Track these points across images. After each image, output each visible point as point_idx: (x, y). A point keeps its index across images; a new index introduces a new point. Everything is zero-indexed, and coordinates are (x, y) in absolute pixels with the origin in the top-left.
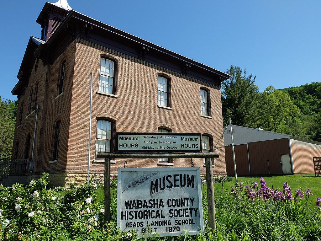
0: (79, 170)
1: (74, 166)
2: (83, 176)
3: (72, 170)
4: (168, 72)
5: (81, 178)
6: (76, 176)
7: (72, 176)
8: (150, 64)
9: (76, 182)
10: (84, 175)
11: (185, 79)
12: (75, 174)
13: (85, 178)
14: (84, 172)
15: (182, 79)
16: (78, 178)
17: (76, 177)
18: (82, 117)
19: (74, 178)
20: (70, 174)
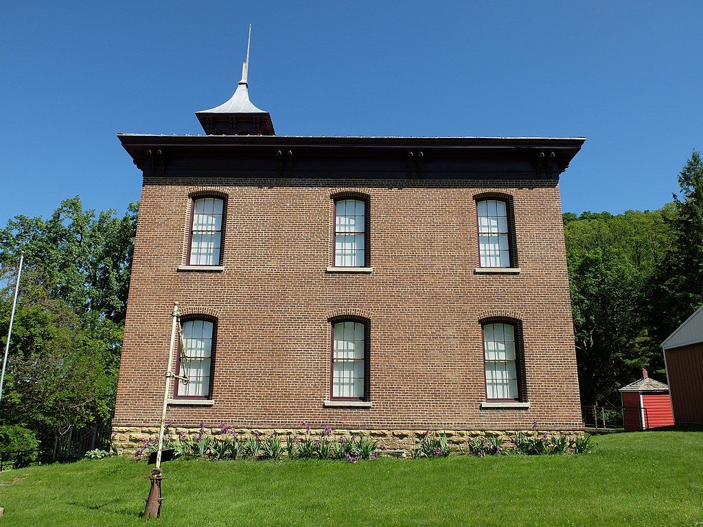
0: (136, 420)
1: (129, 412)
2: (143, 432)
3: (122, 420)
4: (362, 185)
5: (139, 436)
6: (131, 432)
7: (123, 432)
8: (308, 181)
9: (131, 443)
10: (145, 429)
11: (420, 186)
12: (128, 428)
13: (147, 435)
14: (147, 424)
15: (407, 191)
16: (134, 435)
17: (132, 434)
18: (146, 321)
19: (127, 436)
20: (121, 428)
